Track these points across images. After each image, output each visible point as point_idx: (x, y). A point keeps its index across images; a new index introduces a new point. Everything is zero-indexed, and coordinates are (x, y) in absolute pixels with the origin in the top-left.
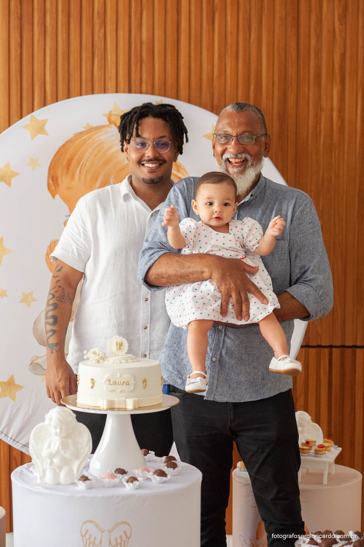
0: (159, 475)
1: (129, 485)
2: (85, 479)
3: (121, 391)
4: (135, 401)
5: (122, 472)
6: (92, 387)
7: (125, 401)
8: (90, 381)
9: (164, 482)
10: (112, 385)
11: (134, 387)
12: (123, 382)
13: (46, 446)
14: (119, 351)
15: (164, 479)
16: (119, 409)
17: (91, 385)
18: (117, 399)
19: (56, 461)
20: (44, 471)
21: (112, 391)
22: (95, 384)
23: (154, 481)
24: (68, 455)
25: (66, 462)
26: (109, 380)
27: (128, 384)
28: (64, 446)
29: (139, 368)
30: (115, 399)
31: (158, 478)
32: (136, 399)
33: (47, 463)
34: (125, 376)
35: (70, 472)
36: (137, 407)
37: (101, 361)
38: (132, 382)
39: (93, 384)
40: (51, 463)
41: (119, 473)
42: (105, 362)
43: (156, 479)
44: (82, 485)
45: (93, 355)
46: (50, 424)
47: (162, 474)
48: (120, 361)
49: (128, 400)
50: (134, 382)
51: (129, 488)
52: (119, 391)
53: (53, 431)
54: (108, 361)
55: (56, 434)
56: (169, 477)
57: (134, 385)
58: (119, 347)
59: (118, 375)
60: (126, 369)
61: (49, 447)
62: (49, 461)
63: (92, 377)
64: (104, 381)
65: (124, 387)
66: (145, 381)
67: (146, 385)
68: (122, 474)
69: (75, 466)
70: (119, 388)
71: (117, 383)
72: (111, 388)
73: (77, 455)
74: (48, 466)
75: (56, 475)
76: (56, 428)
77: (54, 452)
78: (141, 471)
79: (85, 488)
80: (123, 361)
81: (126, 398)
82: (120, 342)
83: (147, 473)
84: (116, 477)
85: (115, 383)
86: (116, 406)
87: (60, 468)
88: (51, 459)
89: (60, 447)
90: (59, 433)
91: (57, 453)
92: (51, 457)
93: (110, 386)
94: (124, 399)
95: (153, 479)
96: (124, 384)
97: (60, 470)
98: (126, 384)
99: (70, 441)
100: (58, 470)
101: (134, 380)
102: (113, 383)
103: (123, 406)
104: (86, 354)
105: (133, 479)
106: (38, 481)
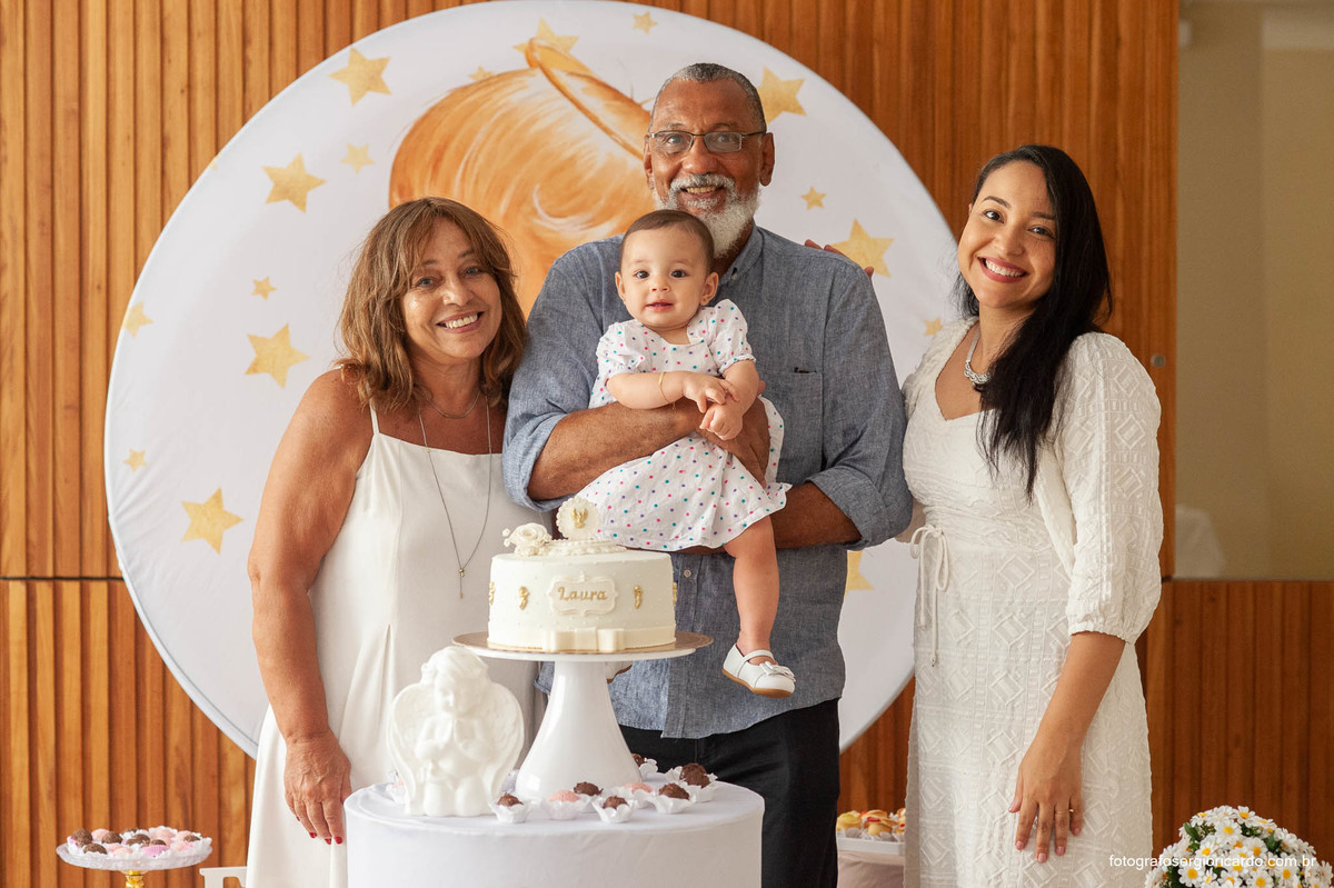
0: (671, 796)
1: (609, 814)
2: (512, 801)
3: (588, 614)
4: (617, 635)
5: (591, 790)
6: (523, 606)
7: (597, 635)
8: (518, 593)
9: (683, 812)
10: (567, 599)
11: (616, 605)
12: (593, 594)
13: (423, 733)
14: (581, 530)
15: (684, 802)
16: (584, 653)
17: (521, 600)
18: (578, 628)
19: (447, 765)
20: (421, 788)
21: (568, 613)
22: (529, 599)
23: (660, 809)
24: (471, 753)
25: (467, 768)
26: (562, 589)
27: (602, 597)
28: (464, 732)
29: (627, 562)
30: (576, 631)
31: (671, 802)
32: (621, 630)
33: (425, 770)
34: (598, 579)
35: (478, 788)
36: (622, 648)
37: (542, 550)
38: (611, 593)
39: (526, 598)
40: (436, 771)
41: (583, 792)
42: (551, 554)
43: (665, 805)
44: (505, 815)
45: (523, 539)
46: (432, 686)
47: (678, 793)
48: (585, 550)
49: (602, 632)
50: (616, 594)
51: (608, 819)
52: (582, 614)
53: (438, 699)
54: (557, 550)
55: (446, 707)
56: (694, 799)
57: (616, 599)
58: (581, 521)
59: (582, 578)
60: (597, 564)
61: (431, 734)
62: (430, 766)
63: (524, 585)
64: (550, 591)
65: (595, 604)
66: (638, 592)
67: (641, 600)
68: (591, 794)
69: (488, 779)
70: (584, 606)
71: (578, 594)
72: (565, 605)
73: (491, 754)
74: (429, 775)
75: (446, 796)
76: (445, 693)
77: (441, 747)
78: (631, 789)
79: (511, 821)
80: (589, 550)
81: (598, 628)
82: (583, 511)
83: (646, 793)
84: (578, 798)
85: (574, 595)
86: (577, 646)
87: (456, 782)
88: (434, 762)
89: (455, 735)
90: (451, 704)
91: (449, 746)
92: (436, 755)
93: (563, 601)
94: (593, 629)
95: (658, 805)
96: (595, 597)
97: (456, 786)
98: (598, 598)
99: (476, 723)
100: (450, 786)
101: (616, 589)
102: (568, 594)
103: (591, 646)
104: (508, 537)
105: (617, 802)
106: (408, 810)
